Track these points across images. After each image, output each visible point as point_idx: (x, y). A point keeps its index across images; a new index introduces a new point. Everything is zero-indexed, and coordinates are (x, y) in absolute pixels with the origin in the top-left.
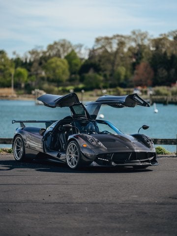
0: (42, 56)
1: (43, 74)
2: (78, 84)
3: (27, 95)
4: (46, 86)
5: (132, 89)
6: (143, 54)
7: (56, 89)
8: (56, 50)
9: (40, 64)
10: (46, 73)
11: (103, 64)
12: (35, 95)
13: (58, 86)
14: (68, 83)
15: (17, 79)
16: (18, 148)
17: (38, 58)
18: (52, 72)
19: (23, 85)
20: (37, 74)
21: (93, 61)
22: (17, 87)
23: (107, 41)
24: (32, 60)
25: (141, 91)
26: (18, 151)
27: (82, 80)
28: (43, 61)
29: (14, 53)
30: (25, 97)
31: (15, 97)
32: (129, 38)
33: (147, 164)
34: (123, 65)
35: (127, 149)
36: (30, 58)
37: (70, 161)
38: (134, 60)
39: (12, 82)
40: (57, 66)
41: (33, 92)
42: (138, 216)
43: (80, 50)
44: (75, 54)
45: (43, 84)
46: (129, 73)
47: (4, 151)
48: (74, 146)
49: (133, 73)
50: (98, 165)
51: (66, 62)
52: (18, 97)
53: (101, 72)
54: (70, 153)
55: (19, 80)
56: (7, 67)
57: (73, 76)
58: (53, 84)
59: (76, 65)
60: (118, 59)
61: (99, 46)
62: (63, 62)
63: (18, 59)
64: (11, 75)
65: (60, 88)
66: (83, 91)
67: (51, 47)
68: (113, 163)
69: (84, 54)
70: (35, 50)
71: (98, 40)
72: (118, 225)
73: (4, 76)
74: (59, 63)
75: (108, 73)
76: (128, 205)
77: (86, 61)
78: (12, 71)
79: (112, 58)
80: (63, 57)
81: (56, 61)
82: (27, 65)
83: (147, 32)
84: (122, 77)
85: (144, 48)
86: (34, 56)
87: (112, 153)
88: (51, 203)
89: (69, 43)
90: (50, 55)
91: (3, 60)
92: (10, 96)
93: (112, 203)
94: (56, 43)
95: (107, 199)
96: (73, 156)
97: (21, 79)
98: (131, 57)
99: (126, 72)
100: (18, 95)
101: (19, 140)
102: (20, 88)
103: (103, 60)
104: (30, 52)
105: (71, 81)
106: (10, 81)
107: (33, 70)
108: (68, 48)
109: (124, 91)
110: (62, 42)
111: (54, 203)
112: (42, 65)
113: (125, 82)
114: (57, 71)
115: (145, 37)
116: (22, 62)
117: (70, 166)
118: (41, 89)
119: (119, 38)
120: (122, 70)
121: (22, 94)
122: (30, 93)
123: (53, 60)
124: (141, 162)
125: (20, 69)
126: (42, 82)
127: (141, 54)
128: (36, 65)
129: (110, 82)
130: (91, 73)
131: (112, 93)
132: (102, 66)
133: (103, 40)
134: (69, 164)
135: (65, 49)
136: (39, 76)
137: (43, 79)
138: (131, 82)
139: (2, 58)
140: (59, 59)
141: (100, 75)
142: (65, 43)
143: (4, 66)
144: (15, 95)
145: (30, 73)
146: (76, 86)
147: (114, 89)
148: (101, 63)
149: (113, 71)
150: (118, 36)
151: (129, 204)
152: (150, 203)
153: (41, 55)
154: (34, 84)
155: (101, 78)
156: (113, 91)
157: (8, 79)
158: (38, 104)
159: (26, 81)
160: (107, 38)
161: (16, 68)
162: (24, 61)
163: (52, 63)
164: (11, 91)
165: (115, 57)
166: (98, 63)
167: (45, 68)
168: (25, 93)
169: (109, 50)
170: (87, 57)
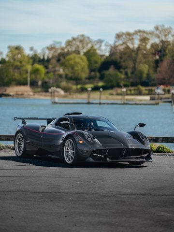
0: (60, 53)
1: (61, 71)
2: (98, 83)
3: (44, 94)
4: (64, 84)
5: (153, 88)
6: (167, 51)
7: (74, 87)
8: (75, 46)
9: (59, 60)
10: (64, 70)
11: (124, 61)
12: (51, 93)
13: (77, 84)
14: (87, 81)
15: (33, 76)
16: (19, 144)
17: (56, 54)
18: (70, 69)
19: (40, 83)
20: (55, 71)
21: (113, 58)
22: (33, 84)
23: (128, 37)
24: (50, 56)
25: (164, 90)
26: (19, 147)
27: (102, 78)
28: (61, 58)
29: (32, 49)
30: (41, 95)
31: (31, 95)
32: (152, 33)
33: (141, 160)
34: (145, 63)
35: (122, 146)
36: (48, 54)
37: (67, 156)
38: (157, 57)
39: (29, 79)
40: (76, 63)
41: (50, 90)
42: (117, 204)
43: (100, 46)
44: (95, 50)
45: (61, 82)
46: (151, 71)
47: (8, 148)
48: (71, 142)
49: (155, 71)
50: (93, 161)
51: (85, 58)
52: (34, 95)
53: (122, 70)
54: (67, 149)
55: (36, 78)
56: (23, 63)
57: (93, 73)
58: (72, 81)
59: (96, 62)
60: (140, 56)
61: (121, 42)
62: (82, 59)
63: (36, 55)
64: (27, 72)
65: (79, 86)
66: (101, 89)
67: (69, 43)
68: (108, 159)
69: (104, 51)
70: (53, 46)
71: (118, 36)
72: (95, 211)
73: (20, 73)
74: (78, 60)
75: (129, 71)
76: (110, 195)
77: (107, 57)
78: (29, 68)
79: (134, 55)
80: (82, 53)
81: (75, 57)
82: (45, 62)
83: (170, 28)
84: (145, 75)
85: (168, 45)
86: (52, 52)
87: (107, 149)
88: (39, 193)
89: (89, 38)
90: (68, 51)
91: (19, 56)
92: (26, 94)
93: (96, 194)
94: (74, 39)
95: (92, 190)
96: (70, 152)
97: (38, 77)
98: (154, 54)
99: (149, 70)
100: (35, 92)
101: (21, 136)
102: (37, 86)
103: (124, 57)
104: (48, 48)
105: (90, 79)
106: (27, 78)
107: (50, 66)
108: (87, 44)
109: (146, 90)
110: (81, 38)
111: (42, 192)
112: (61, 62)
113: (147, 81)
114: (76, 68)
115: (169, 33)
116: (39, 58)
117: (67, 162)
118: (58, 87)
119: (141, 34)
120: (145, 68)
121: (39, 92)
122: (47, 91)
123: (72, 56)
124: (135, 158)
125: (37, 66)
126: (60, 79)
127: (164, 51)
128: (54, 61)
129: (131, 80)
130: (112, 71)
131: (133, 92)
132: (123, 64)
133: (124, 36)
134: (66, 159)
135: (85, 45)
136: (56, 73)
137: (60, 76)
138: (154, 80)
139: (19, 53)
140: (78, 56)
141: (121, 72)
142: (84, 39)
143: (21, 62)
144: (31, 94)
145: (47, 70)
146: (96, 84)
147: (136, 88)
148: (122, 60)
149: (134, 68)
150: (140, 31)
151: (112, 194)
152: (131, 194)
153: (59, 51)
154: (51, 81)
155: (123, 76)
156: (134, 90)
157: (25, 76)
158: (55, 103)
159: (43, 79)
160: (128, 34)
161: (33, 64)
162: (42, 58)
163: (71, 59)
164: (27, 89)
165: (137, 54)
166: (119, 60)
167: (63, 65)
168: (41, 91)
169: (131, 46)
170: (107, 54)
